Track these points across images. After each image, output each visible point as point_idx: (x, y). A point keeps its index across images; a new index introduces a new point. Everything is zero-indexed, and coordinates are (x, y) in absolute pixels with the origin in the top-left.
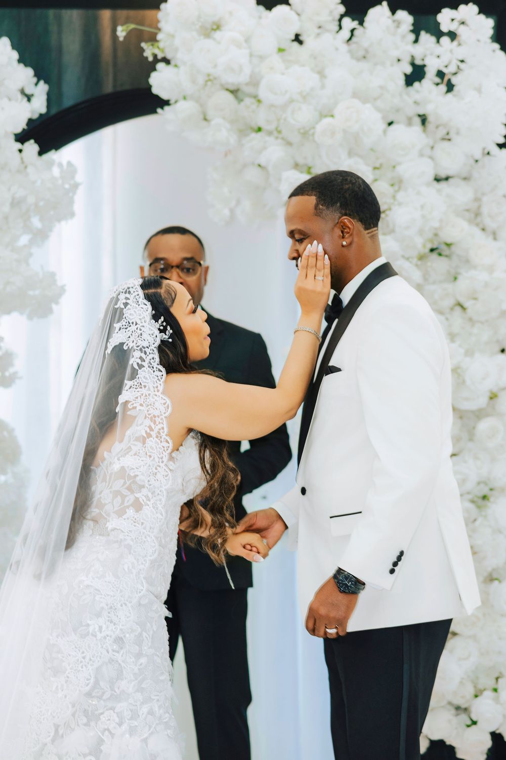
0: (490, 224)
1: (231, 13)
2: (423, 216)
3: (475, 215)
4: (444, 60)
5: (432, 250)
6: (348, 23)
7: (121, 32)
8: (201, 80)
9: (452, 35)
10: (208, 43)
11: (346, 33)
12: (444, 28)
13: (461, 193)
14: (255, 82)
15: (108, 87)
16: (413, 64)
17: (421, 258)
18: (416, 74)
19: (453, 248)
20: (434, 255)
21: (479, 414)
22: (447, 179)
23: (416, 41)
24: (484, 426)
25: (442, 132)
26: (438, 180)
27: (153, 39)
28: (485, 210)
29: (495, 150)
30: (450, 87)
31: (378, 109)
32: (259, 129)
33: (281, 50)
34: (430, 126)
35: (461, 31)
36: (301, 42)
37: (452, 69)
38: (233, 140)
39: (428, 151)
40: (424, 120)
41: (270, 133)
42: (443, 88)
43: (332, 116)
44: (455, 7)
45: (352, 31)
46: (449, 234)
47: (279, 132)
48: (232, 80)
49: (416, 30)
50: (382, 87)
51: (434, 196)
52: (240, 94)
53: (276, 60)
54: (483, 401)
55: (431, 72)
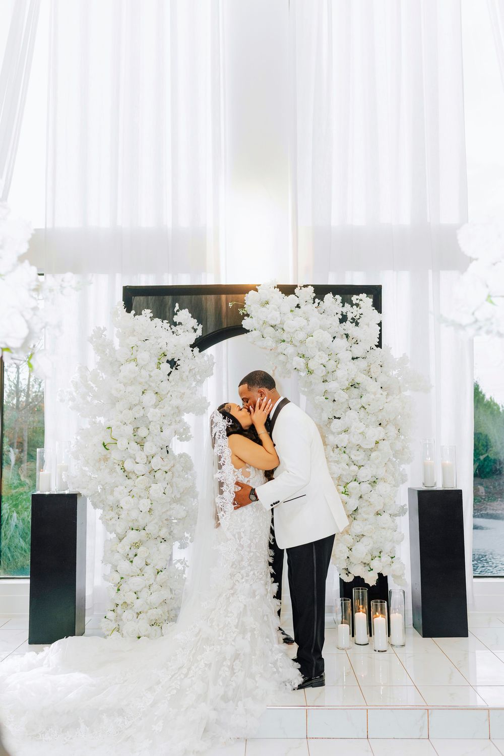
0: (374, 376)
1: (272, 297)
2: (348, 374)
3: (368, 372)
4: (355, 314)
5: (352, 386)
6: (317, 301)
7: (230, 305)
8: (261, 322)
9: (357, 305)
10: (264, 309)
11: (316, 304)
12: (354, 302)
13: (362, 364)
14: (282, 323)
15: (225, 326)
16: (342, 315)
17: (347, 389)
18: (343, 319)
19: (360, 385)
20: (353, 388)
21: (372, 450)
22: (357, 358)
23: (343, 306)
24: (374, 455)
25: (354, 340)
26: (353, 359)
27: (243, 307)
28: (372, 370)
29: (375, 348)
30: (357, 324)
31: (330, 333)
32: (284, 341)
33: (292, 311)
34: (350, 339)
35: (361, 303)
36: (299, 308)
37: (358, 317)
38: (274, 345)
39: (349, 348)
40: (347, 336)
41: (288, 342)
42: (354, 324)
43: (312, 336)
44: (358, 294)
45: (319, 303)
46: (358, 380)
47: (292, 342)
48: (273, 323)
49: (343, 302)
50: (330, 324)
51: (352, 365)
52: (276, 328)
53: (290, 315)
54: (373, 445)
55: (349, 318)
